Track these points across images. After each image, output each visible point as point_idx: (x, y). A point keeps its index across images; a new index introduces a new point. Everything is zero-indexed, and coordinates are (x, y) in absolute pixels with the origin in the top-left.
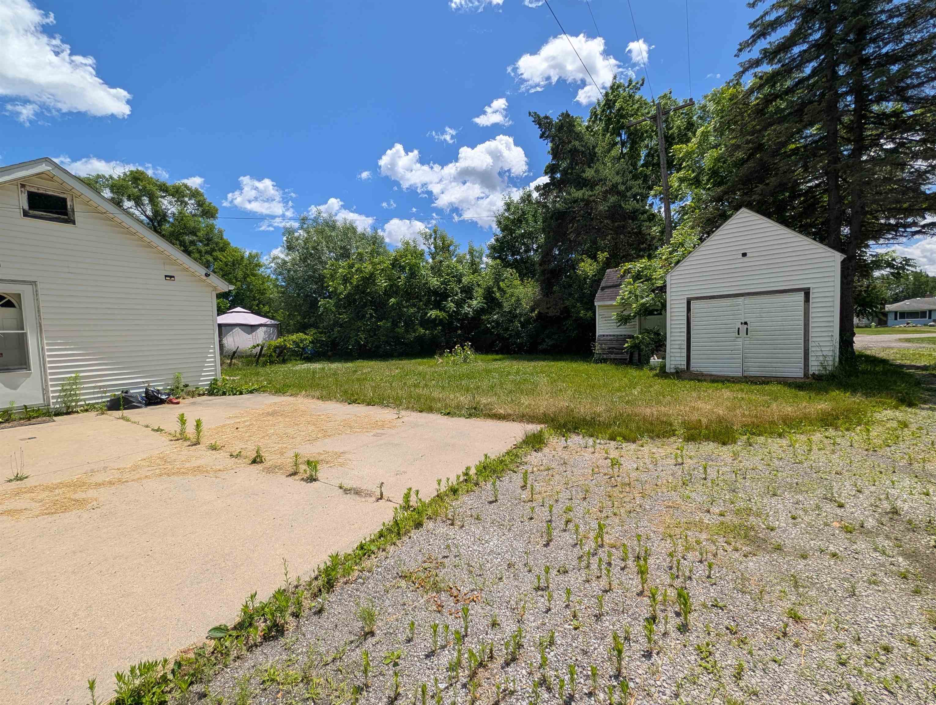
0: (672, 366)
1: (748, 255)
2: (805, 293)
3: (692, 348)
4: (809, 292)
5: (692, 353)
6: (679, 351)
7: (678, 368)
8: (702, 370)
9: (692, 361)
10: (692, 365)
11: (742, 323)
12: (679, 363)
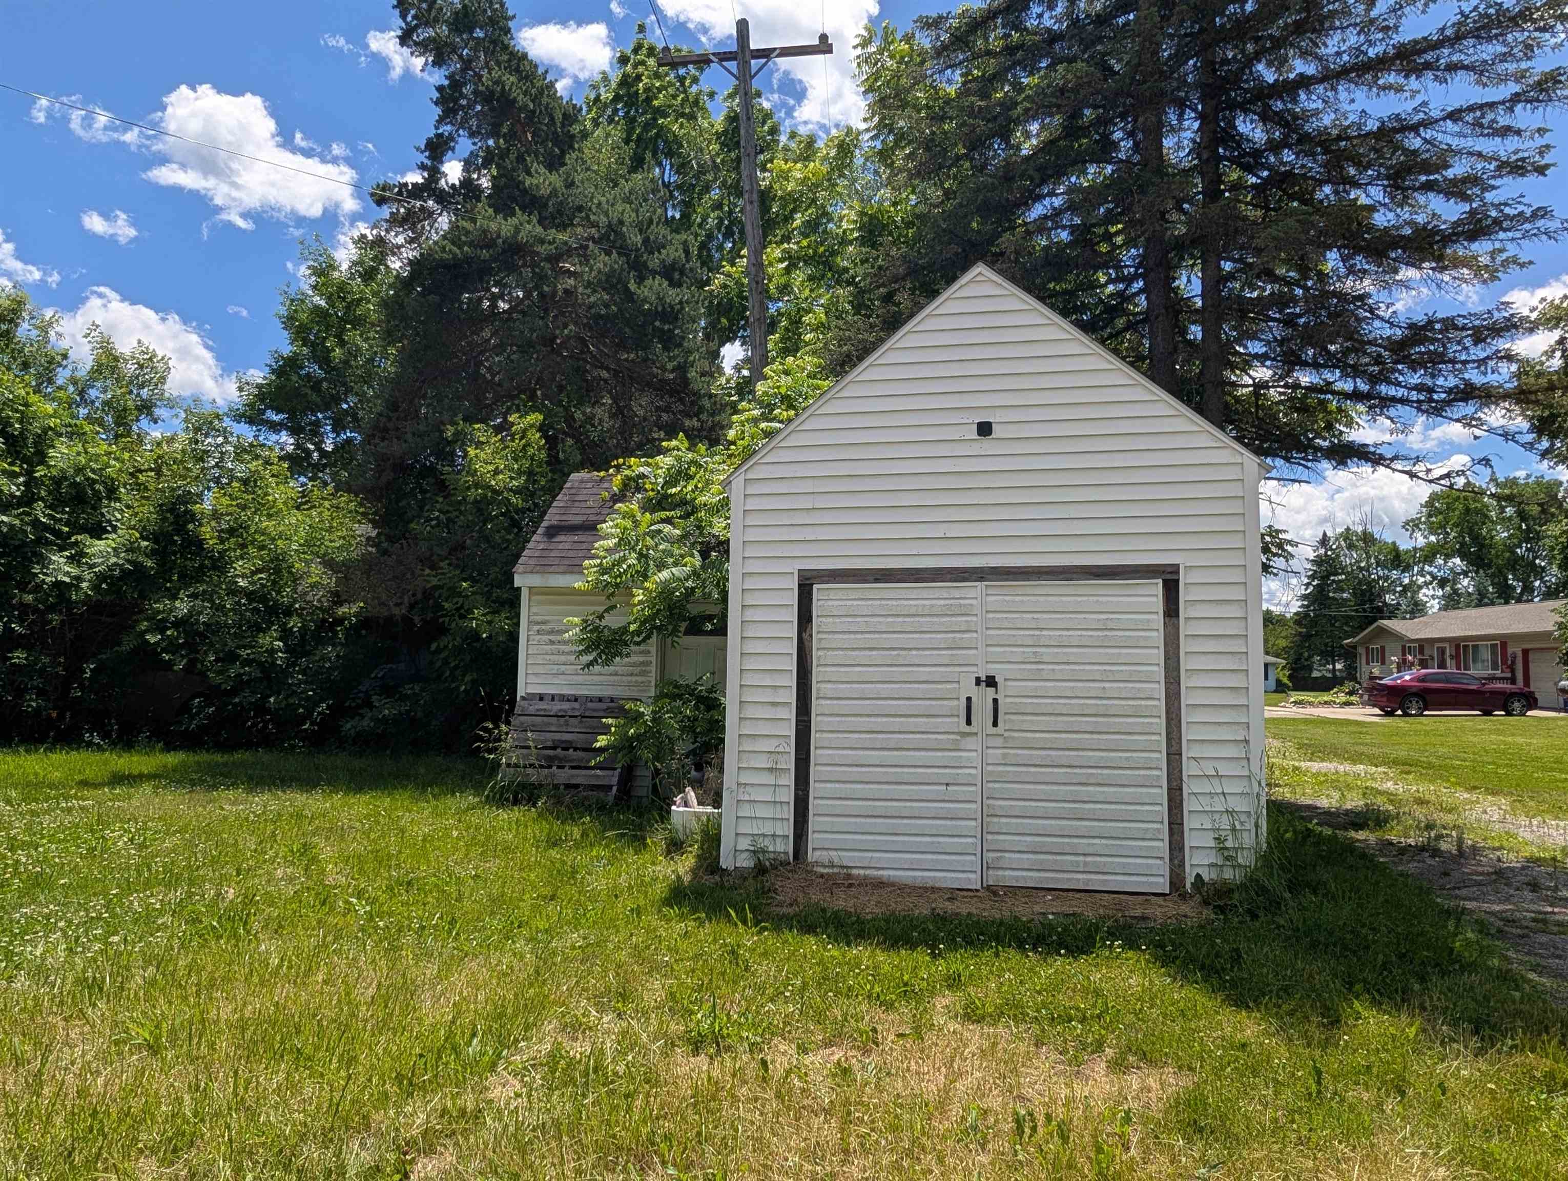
0: (744, 844)
1: (997, 431)
2: (1166, 583)
3: (814, 771)
4: (1177, 581)
5: (815, 789)
6: (768, 779)
7: (764, 851)
8: (847, 859)
9: (814, 822)
10: (814, 839)
11: (978, 681)
12: (768, 829)
